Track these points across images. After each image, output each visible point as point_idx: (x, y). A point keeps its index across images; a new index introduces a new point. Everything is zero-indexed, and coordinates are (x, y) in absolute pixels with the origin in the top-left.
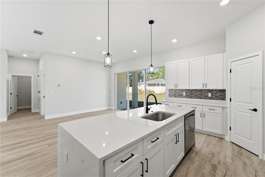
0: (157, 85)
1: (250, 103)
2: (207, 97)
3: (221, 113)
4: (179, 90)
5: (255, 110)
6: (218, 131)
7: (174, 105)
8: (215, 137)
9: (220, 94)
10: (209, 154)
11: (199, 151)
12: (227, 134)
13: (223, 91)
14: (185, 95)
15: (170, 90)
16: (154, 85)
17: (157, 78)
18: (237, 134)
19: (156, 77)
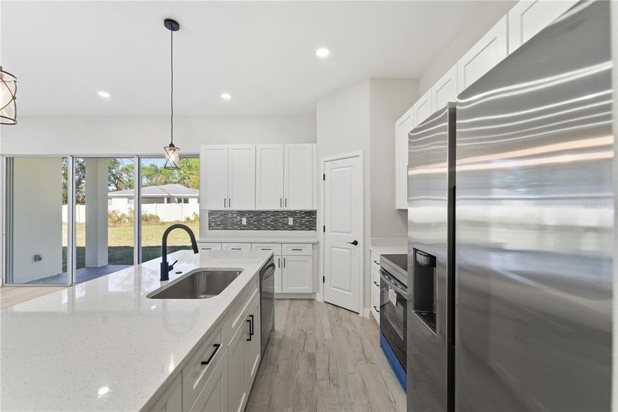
0: (166, 199)
1: (349, 233)
2: (285, 227)
3: (311, 254)
4: (231, 212)
5: (355, 243)
6: (306, 289)
7: (224, 248)
8: (302, 299)
9: (307, 220)
10: (300, 335)
11: (283, 337)
12: (318, 291)
13: (311, 214)
14: (245, 224)
15: (212, 213)
16: (159, 200)
17: (166, 183)
18: (333, 287)
19: (163, 181)
